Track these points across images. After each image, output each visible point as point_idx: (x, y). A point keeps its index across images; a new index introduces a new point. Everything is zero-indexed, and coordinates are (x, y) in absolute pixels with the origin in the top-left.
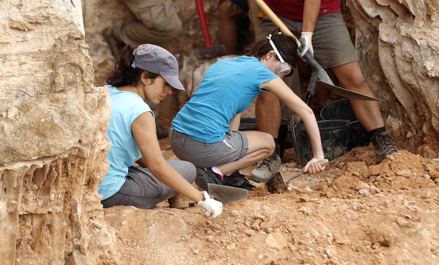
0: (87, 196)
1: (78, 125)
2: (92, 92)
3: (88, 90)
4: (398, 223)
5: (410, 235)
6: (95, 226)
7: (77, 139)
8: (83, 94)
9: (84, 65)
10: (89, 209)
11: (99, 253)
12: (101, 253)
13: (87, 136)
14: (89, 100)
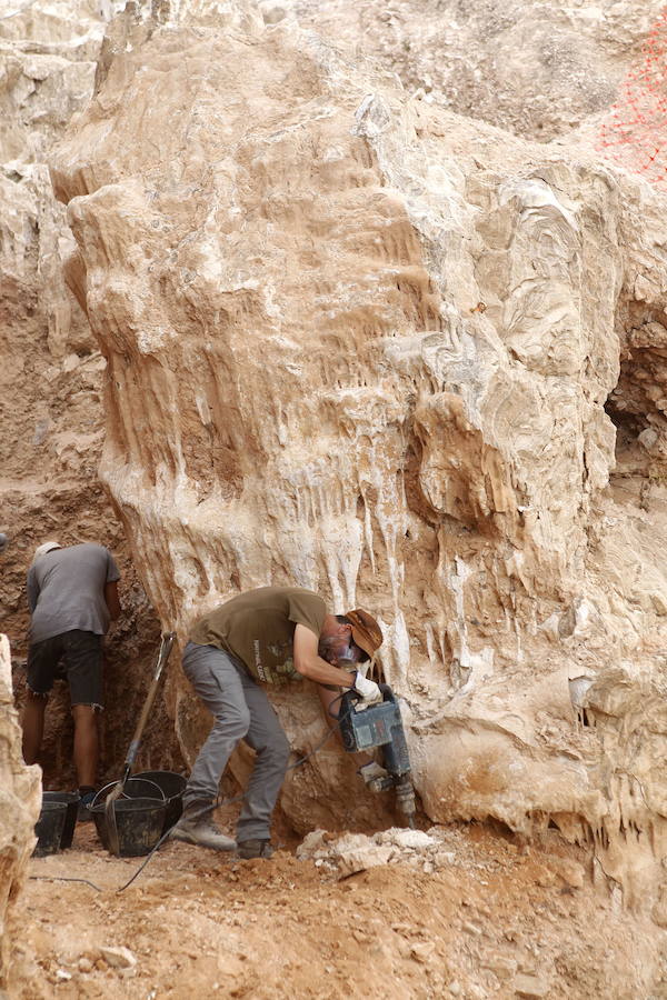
0: (10, 911)
1: (12, 817)
2: (21, 773)
3: (17, 771)
4: (355, 938)
5: (371, 953)
6: (17, 951)
7: (10, 836)
8: (10, 777)
9: (13, 738)
10: (12, 927)
11: (21, 986)
12: (25, 986)
13: (23, 832)
14: (20, 784)
